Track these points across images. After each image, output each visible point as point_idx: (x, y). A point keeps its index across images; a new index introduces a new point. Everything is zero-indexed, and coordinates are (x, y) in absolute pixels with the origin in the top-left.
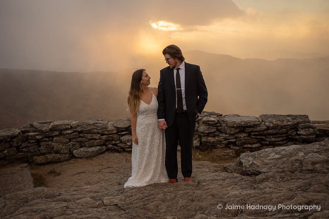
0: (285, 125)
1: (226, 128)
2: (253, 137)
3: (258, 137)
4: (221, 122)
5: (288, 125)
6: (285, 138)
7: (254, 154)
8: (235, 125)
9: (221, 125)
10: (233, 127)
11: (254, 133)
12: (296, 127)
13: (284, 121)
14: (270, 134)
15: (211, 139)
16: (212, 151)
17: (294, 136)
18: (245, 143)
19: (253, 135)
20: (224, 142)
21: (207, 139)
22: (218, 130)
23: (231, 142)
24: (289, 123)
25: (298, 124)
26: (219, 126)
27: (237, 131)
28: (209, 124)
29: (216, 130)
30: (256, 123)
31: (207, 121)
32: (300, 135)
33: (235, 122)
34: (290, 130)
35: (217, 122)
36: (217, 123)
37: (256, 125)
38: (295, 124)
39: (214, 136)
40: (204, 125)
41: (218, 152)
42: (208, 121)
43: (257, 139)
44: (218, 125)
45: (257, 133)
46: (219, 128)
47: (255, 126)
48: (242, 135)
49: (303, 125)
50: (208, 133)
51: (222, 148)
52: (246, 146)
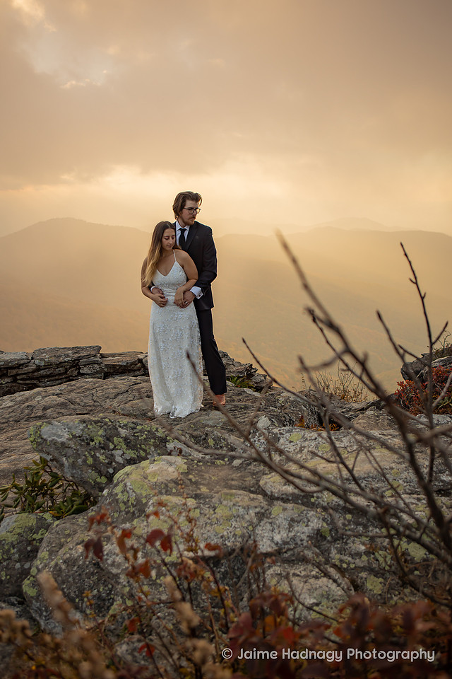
0: (61, 363)
2: (20, 382)
3: (28, 382)
5: (65, 362)
11: (21, 377)
12: (77, 365)
14: (43, 377)
17: (76, 376)
19: (20, 380)
24: (66, 359)
25: (79, 359)
30: (22, 362)
32: (83, 374)
34: (69, 369)
37: (23, 365)
38: (75, 360)
43: (25, 384)
45: (24, 376)
47: (19, 366)
48: (5, 381)
49: (86, 360)
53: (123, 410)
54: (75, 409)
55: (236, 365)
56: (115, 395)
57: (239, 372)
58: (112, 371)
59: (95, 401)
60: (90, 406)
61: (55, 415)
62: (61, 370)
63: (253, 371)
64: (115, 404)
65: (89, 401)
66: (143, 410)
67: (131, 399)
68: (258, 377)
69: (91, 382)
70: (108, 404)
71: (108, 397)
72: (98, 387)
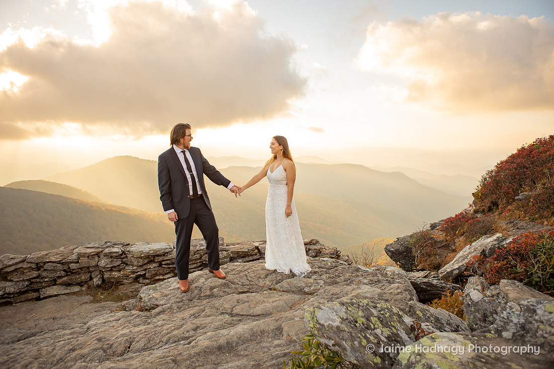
0: (198, 250)
1: (132, 259)
2: (165, 266)
3: (171, 266)
4: (126, 253)
5: (201, 250)
6: (199, 264)
7: (156, 286)
8: (142, 255)
9: (127, 256)
10: (141, 258)
11: (166, 262)
13: (197, 245)
15: (116, 274)
16: (117, 289)
18: (156, 275)
19: (165, 265)
20: (132, 276)
21: (110, 275)
22: (123, 263)
23: (141, 276)
24: (202, 248)
26: (124, 258)
27: (146, 261)
28: (111, 257)
29: (120, 262)
30: (167, 251)
31: (109, 253)
33: (142, 251)
34: (203, 255)
35: (122, 253)
36: (121, 255)
37: (167, 253)
39: (120, 271)
40: (106, 257)
41: (125, 288)
42: (111, 253)
43: (169, 268)
44: (123, 256)
45: (169, 262)
46: (124, 260)
47: (165, 254)
48: (152, 266)
50: (112, 267)
51: (130, 283)
52: (157, 278)
53: (281, 287)
54: (236, 288)
55: (327, 248)
56: (265, 276)
57: (331, 254)
58: (236, 256)
59: (250, 281)
60: (248, 285)
61: (222, 294)
62: (198, 256)
63: (339, 253)
64: (268, 283)
65: (244, 280)
66: (299, 287)
67: (280, 278)
68: (344, 257)
69: (240, 265)
70: (261, 283)
71: (260, 277)
72: (248, 269)
